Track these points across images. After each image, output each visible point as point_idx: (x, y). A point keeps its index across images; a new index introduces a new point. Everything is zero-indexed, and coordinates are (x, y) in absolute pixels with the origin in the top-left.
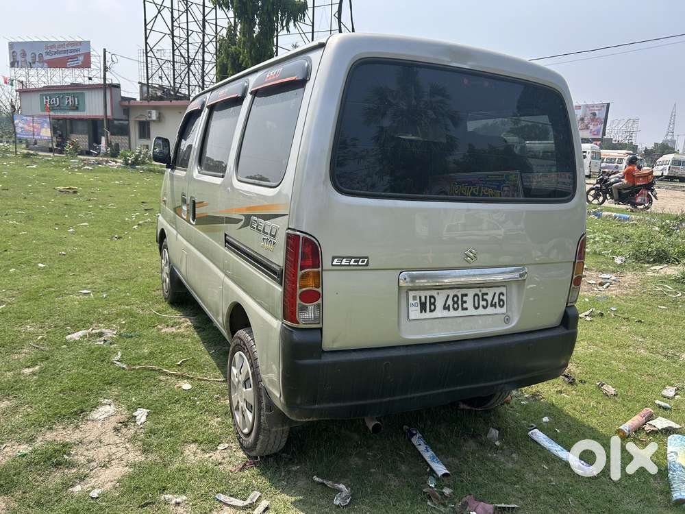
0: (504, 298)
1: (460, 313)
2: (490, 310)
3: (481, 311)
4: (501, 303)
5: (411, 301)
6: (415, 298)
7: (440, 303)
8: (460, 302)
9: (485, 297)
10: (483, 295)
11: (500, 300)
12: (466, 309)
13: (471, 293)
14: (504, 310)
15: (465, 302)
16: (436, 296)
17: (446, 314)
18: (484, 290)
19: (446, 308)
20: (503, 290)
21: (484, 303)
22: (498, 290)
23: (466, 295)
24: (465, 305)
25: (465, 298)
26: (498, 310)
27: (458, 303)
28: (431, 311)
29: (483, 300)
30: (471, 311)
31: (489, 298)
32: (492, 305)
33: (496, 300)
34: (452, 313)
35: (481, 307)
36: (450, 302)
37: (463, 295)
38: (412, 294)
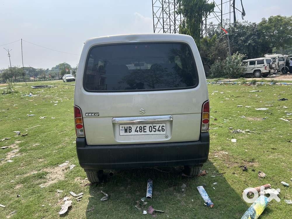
0: (165, 128)
1: (143, 133)
3: (153, 133)
4: (163, 130)
5: (121, 128)
6: (122, 127)
7: (134, 129)
8: (143, 129)
9: (155, 127)
10: (154, 126)
11: (162, 129)
12: (146, 132)
13: (148, 126)
14: (164, 133)
15: (145, 129)
16: (132, 127)
17: (136, 133)
18: (154, 125)
19: (136, 131)
20: (164, 125)
21: (155, 130)
22: (161, 125)
23: (146, 127)
24: (145, 130)
25: (145, 128)
26: (161, 133)
27: (142, 129)
28: (129, 132)
29: (154, 128)
30: (148, 132)
31: (157, 128)
32: (158, 131)
33: (160, 128)
34: (139, 133)
35: (153, 131)
36: (138, 129)
37: (144, 127)
38: (121, 126)
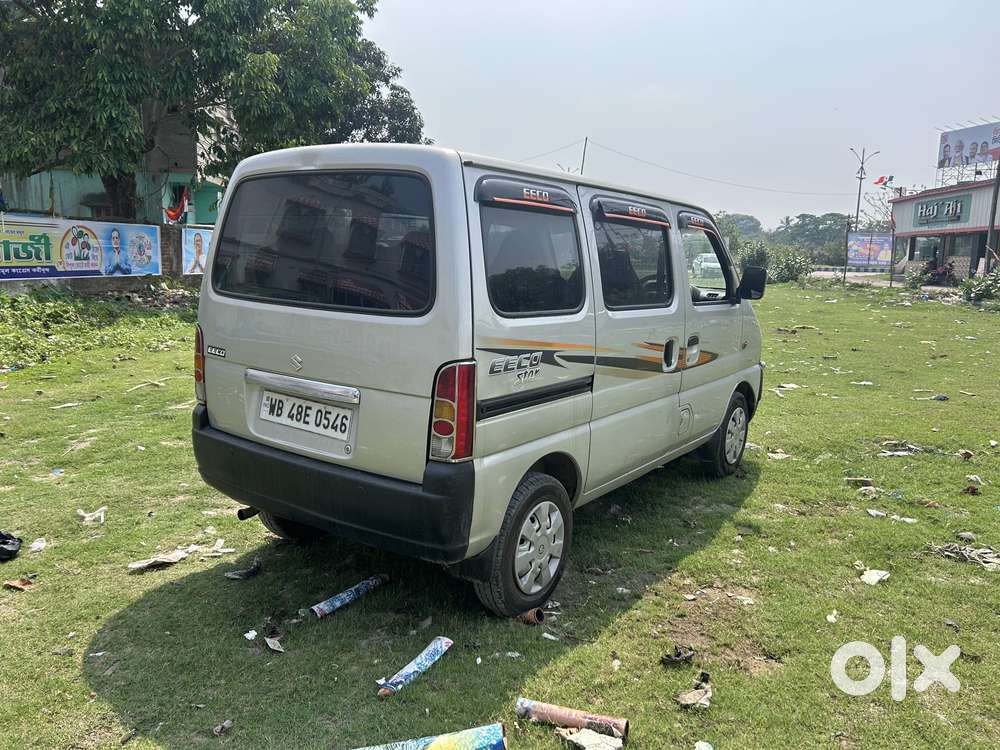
0: (347, 423)
1: (301, 425)
2: (330, 432)
3: (321, 430)
4: (343, 428)
5: (264, 401)
6: (268, 398)
7: (286, 411)
8: (303, 414)
9: (328, 416)
10: (326, 412)
11: (343, 424)
12: (307, 423)
13: (316, 407)
14: (344, 437)
15: (308, 415)
16: (285, 402)
17: (289, 422)
18: (329, 409)
19: (291, 416)
20: (348, 414)
21: (326, 422)
22: (343, 412)
23: (310, 408)
24: (307, 419)
25: (308, 412)
26: (338, 435)
27: (301, 414)
28: (278, 415)
29: (326, 418)
30: (312, 427)
31: (332, 418)
32: (332, 427)
33: (338, 422)
34: (294, 423)
35: (322, 426)
36: (295, 412)
37: (308, 408)
38: (266, 394)
